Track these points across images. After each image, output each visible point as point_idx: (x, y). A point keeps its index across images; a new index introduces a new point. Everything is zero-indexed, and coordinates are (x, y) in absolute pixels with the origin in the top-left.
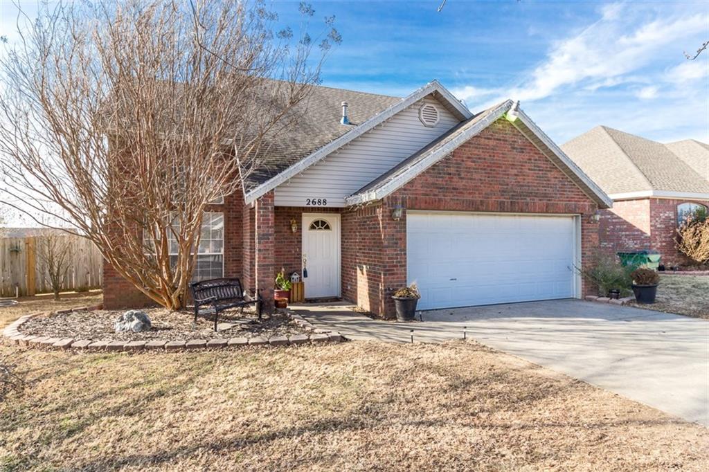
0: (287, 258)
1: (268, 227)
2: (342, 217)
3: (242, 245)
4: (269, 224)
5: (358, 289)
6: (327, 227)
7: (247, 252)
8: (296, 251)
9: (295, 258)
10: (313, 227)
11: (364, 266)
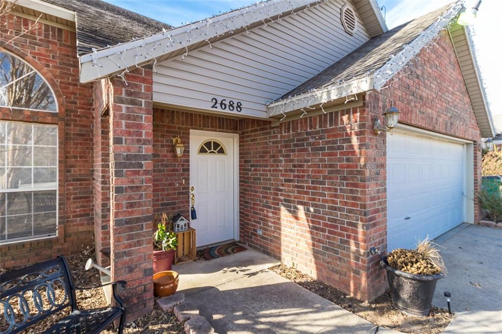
0: (168, 195)
1: (139, 141)
2: (240, 138)
3: (92, 175)
4: (140, 134)
5: (283, 238)
6: (222, 151)
7: (98, 186)
8: (181, 184)
9: (179, 194)
10: (202, 151)
11: (301, 207)
